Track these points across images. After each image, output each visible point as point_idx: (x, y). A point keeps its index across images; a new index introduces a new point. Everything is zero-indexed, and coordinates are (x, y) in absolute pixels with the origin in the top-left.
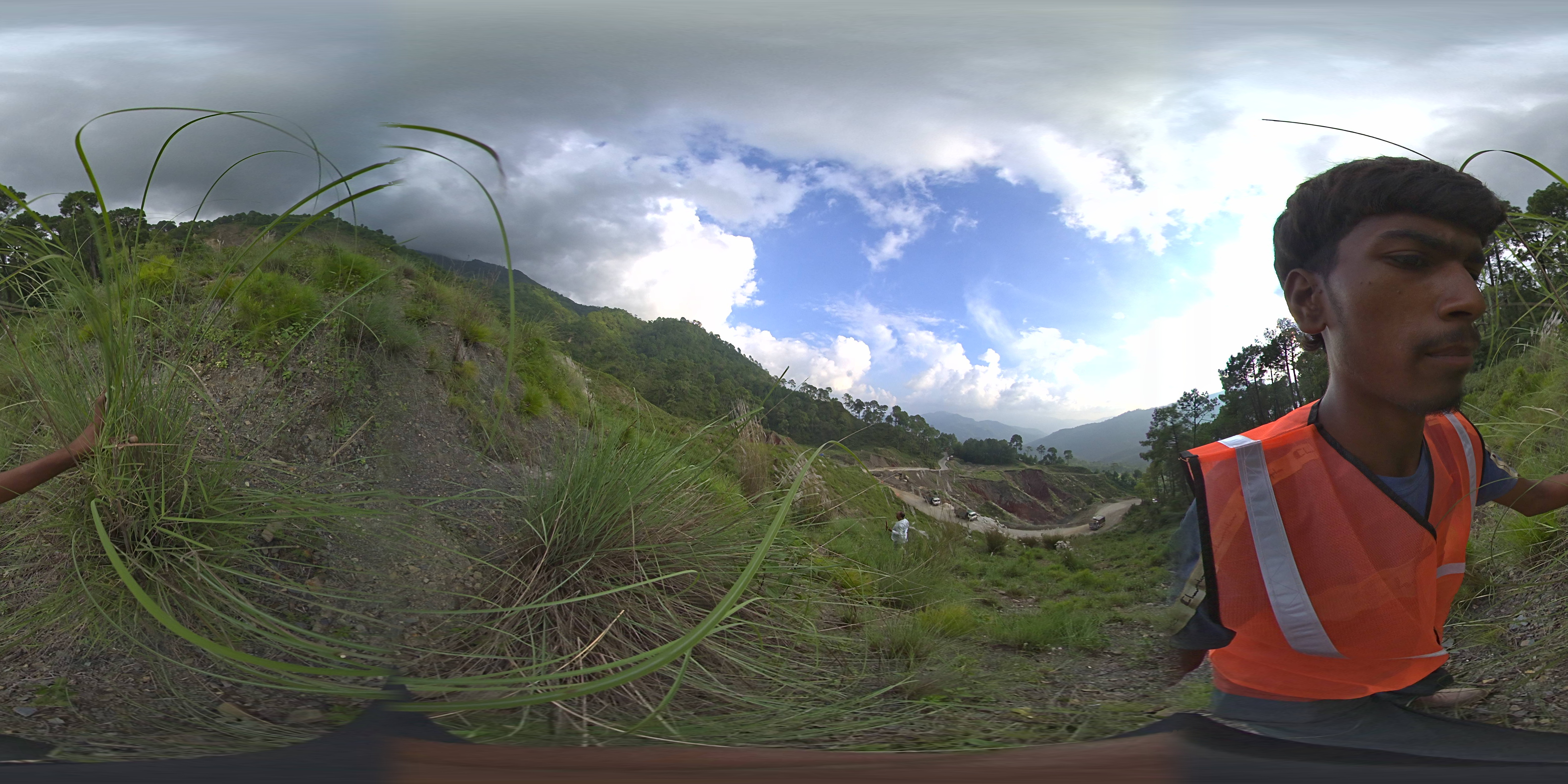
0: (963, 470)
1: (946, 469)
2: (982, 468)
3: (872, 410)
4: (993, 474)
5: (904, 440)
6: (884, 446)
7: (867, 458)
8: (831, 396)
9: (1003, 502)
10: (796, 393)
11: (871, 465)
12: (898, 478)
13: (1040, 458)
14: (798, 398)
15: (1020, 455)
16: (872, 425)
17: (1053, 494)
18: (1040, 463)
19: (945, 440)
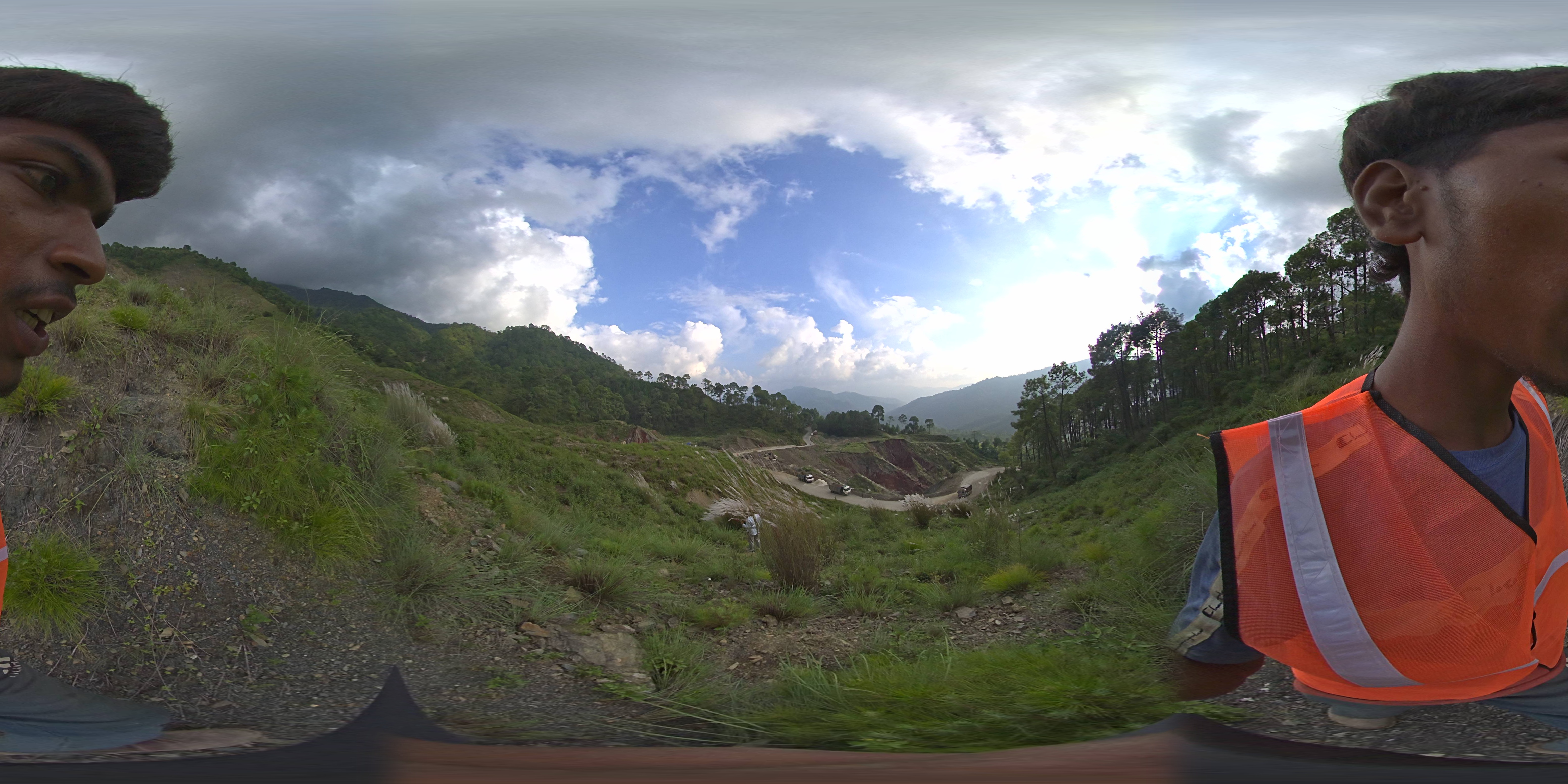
0: (828, 444)
1: (813, 444)
2: (846, 440)
3: (732, 392)
4: (858, 446)
5: (768, 419)
6: (748, 427)
7: (734, 441)
8: (690, 383)
9: (870, 474)
10: (654, 385)
11: (738, 449)
12: (767, 458)
13: (902, 427)
14: (657, 389)
15: (882, 426)
16: (734, 407)
17: (917, 463)
18: (903, 432)
19: (808, 415)
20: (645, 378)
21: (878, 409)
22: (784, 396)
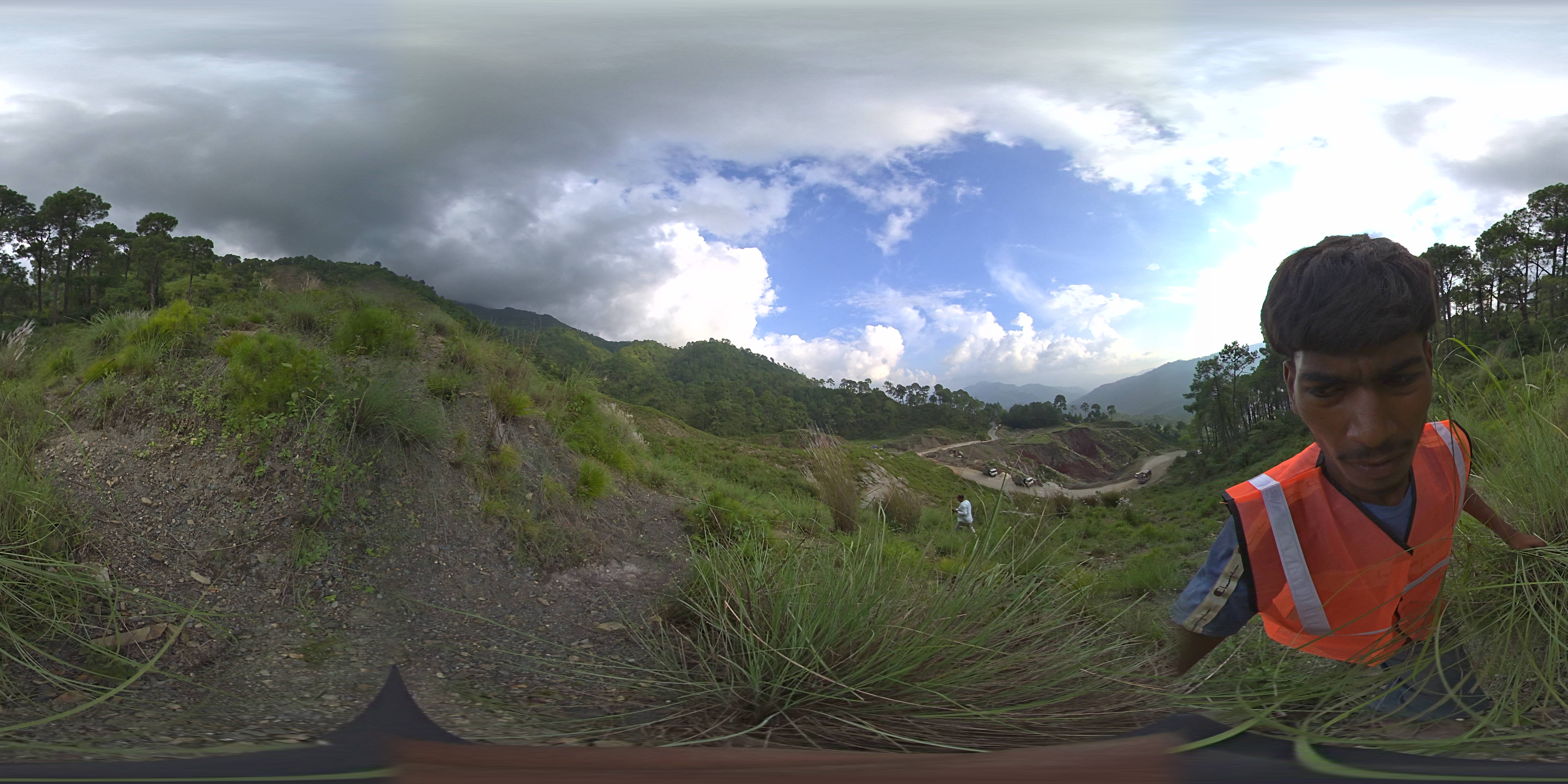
0: (1013, 437)
1: (997, 438)
2: (1031, 432)
3: (915, 393)
4: (1042, 437)
5: (951, 417)
6: (933, 426)
7: (919, 441)
8: (872, 386)
9: (1055, 464)
10: (837, 391)
11: (925, 448)
12: (952, 455)
13: (1085, 415)
14: (839, 395)
15: (1065, 415)
16: (917, 407)
17: (1101, 451)
18: (1086, 420)
19: (992, 410)
20: (827, 386)
21: (1060, 398)
22: (966, 393)
